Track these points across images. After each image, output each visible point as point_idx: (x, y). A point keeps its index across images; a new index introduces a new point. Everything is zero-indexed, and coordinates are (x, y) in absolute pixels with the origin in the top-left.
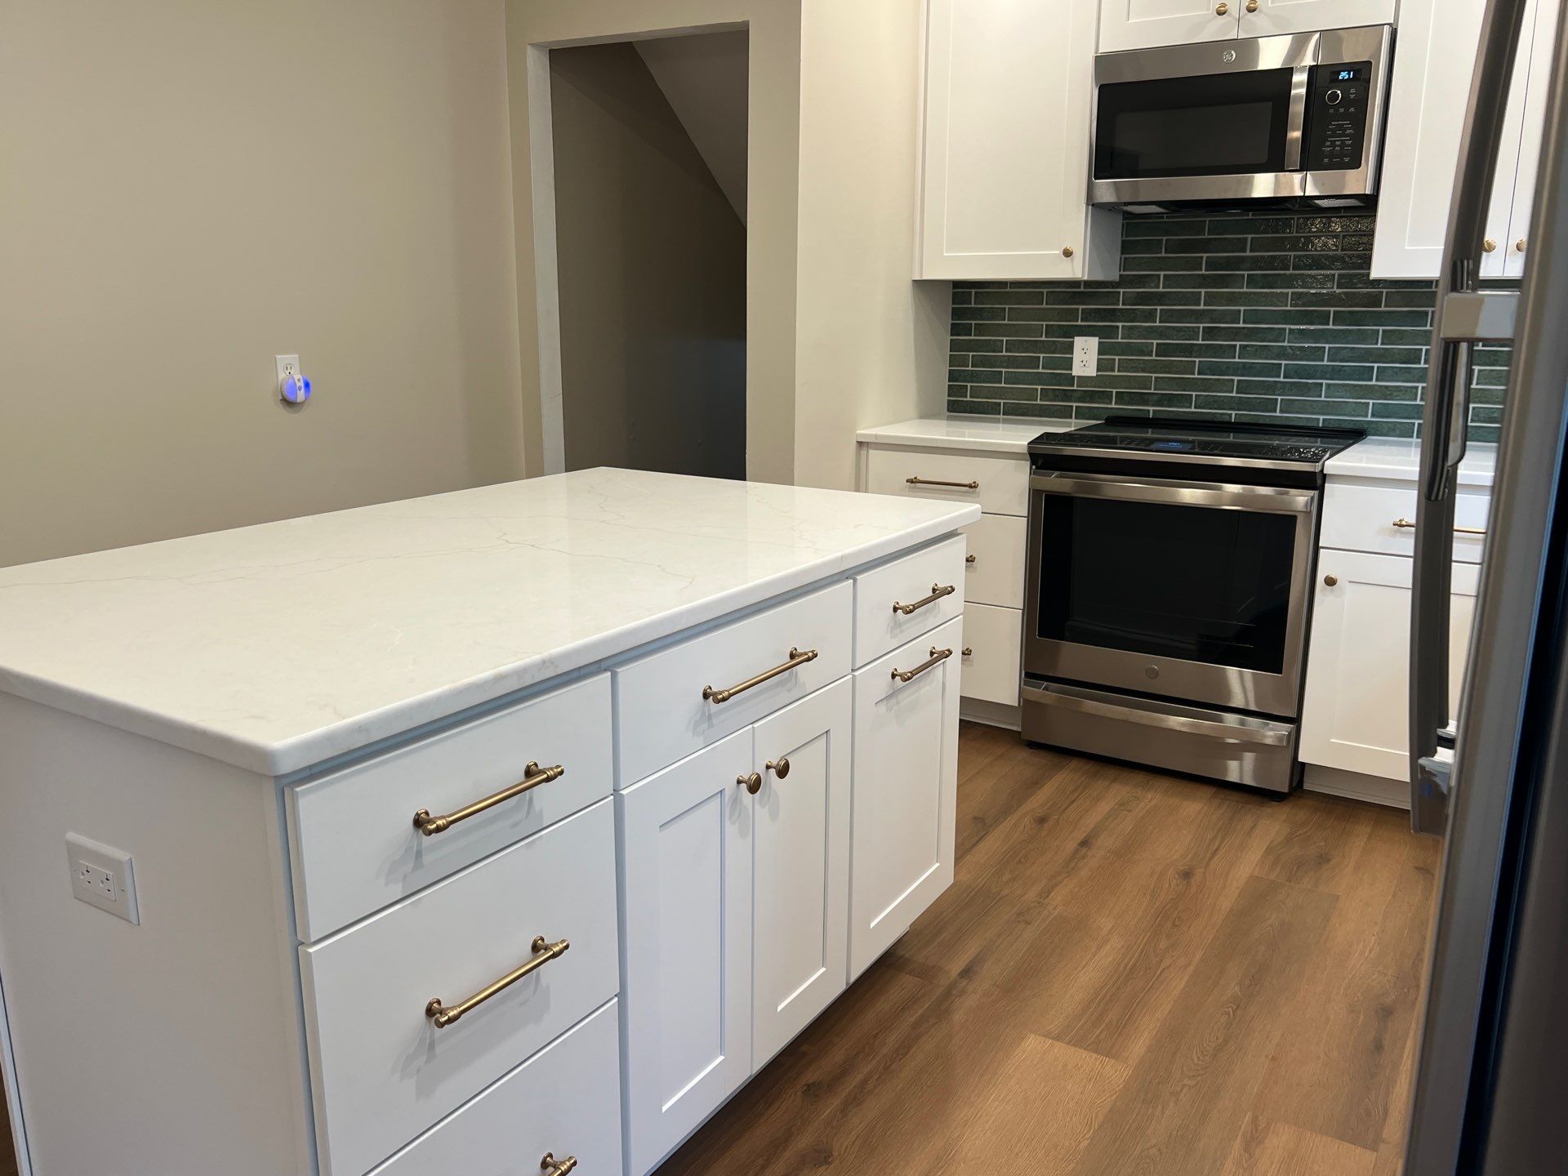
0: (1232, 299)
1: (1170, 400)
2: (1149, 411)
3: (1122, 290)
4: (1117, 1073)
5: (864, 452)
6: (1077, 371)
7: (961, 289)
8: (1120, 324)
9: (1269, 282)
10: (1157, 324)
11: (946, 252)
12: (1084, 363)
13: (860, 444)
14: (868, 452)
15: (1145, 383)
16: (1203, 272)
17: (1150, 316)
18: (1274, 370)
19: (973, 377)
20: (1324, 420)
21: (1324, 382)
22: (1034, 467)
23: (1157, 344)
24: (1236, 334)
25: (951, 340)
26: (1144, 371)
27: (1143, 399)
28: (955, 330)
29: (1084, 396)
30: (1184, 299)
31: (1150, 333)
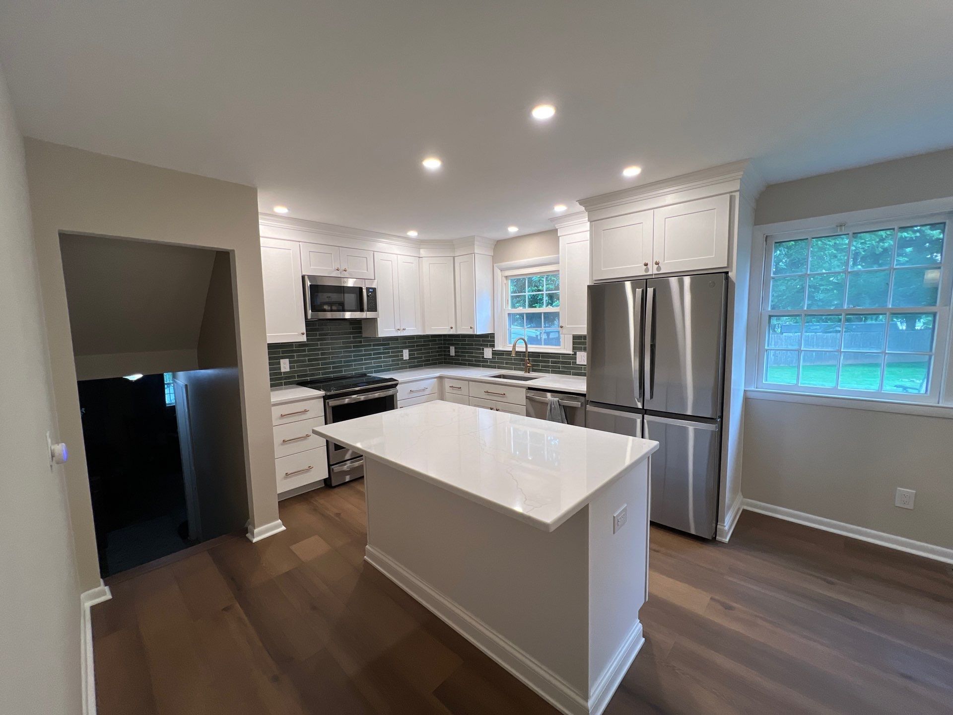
0: (327, 344)
1: (313, 375)
2: (308, 379)
6: (283, 370)
8: (295, 354)
9: (336, 339)
10: (307, 353)
12: (285, 367)
15: (306, 371)
16: (318, 337)
17: (304, 351)
18: (341, 362)
20: (354, 373)
21: (353, 363)
22: (324, 400)
23: (308, 359)
24: (330, 353)
26: (305, 367)
27: (306, 376)
29: (286, 378)
30: (314, 345)
31: (305, 356)
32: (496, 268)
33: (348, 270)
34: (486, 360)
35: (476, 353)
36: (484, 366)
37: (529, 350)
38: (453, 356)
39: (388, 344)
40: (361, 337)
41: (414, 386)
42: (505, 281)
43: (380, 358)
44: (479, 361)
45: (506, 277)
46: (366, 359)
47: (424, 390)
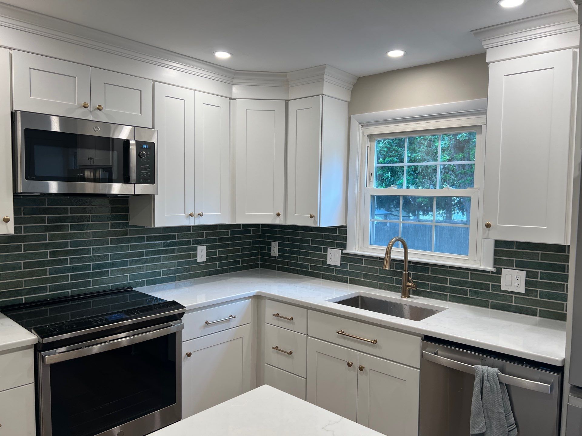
0: (64, 237)
1: (35, 290)
2: (22, 299)
9: (81, 228)
10: (23, 252)
15: (19, 284)
16: (46, 224)
17: (18, 248)
18: (87, 267)
20: (111, 286)
21: (110, 269)
22: (37, 352)
23: (24, 263)
24: (67, 253)
26: (17, 278)
27: (18, 293)
30: (38, 238)
31: (19, 257)
32: (353, 121)
33: (104, 109)
34: (330, 268)
35: (313, 255)
36: (326, 277)
37: (411, 258)
38: (275, 257)
39: (173, 237)
40: (127, 225)
41: (211, 315)
42: (368, 144)
43: (159, 259)
44: (319, 268)
45: (371, 137)
46: (132, 263)
47: (228, 320)
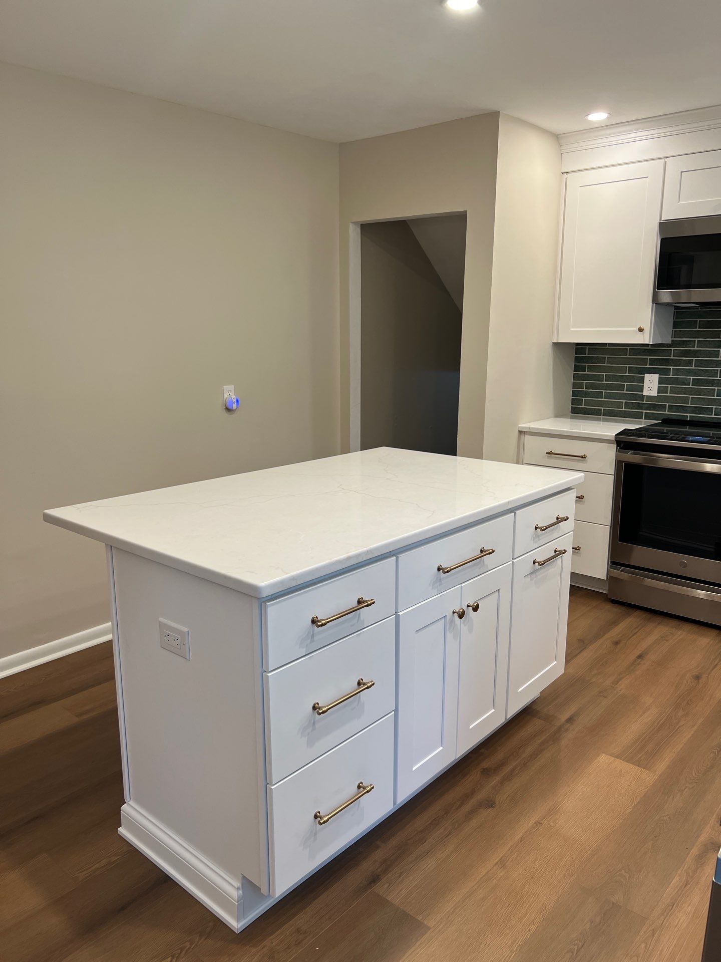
1: (700, 410)
2: (687, 416)
3: (673, 349)
4: (649, 778)
5: (522, 437)
6: (646, 392)
7: (580, 348)
8: (672, 367)
10: (693, 368)
11: (573, 328)
12: (650, 388)
13: (520, 432)
14: (524, 436)
15: (686, 400)
17: (689, 363)
19: (586, 394)
22: (619, 448)
23: (693, 379)
25: (574, 374)
26: (685, 394)
27: (684, 409)
28: (576, 368)
29: (650, 407)
30: (709, 354)
31: (689, 373)
